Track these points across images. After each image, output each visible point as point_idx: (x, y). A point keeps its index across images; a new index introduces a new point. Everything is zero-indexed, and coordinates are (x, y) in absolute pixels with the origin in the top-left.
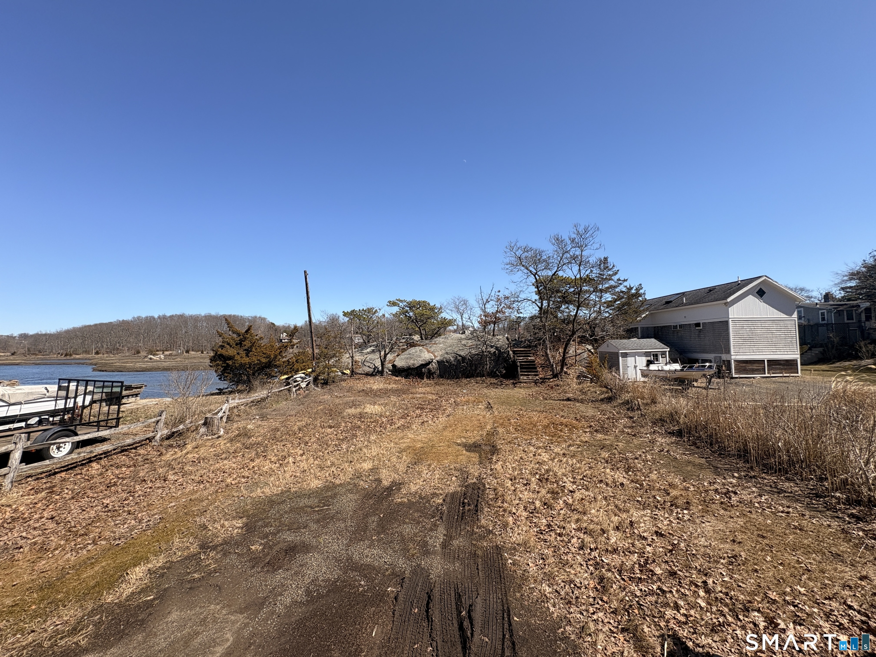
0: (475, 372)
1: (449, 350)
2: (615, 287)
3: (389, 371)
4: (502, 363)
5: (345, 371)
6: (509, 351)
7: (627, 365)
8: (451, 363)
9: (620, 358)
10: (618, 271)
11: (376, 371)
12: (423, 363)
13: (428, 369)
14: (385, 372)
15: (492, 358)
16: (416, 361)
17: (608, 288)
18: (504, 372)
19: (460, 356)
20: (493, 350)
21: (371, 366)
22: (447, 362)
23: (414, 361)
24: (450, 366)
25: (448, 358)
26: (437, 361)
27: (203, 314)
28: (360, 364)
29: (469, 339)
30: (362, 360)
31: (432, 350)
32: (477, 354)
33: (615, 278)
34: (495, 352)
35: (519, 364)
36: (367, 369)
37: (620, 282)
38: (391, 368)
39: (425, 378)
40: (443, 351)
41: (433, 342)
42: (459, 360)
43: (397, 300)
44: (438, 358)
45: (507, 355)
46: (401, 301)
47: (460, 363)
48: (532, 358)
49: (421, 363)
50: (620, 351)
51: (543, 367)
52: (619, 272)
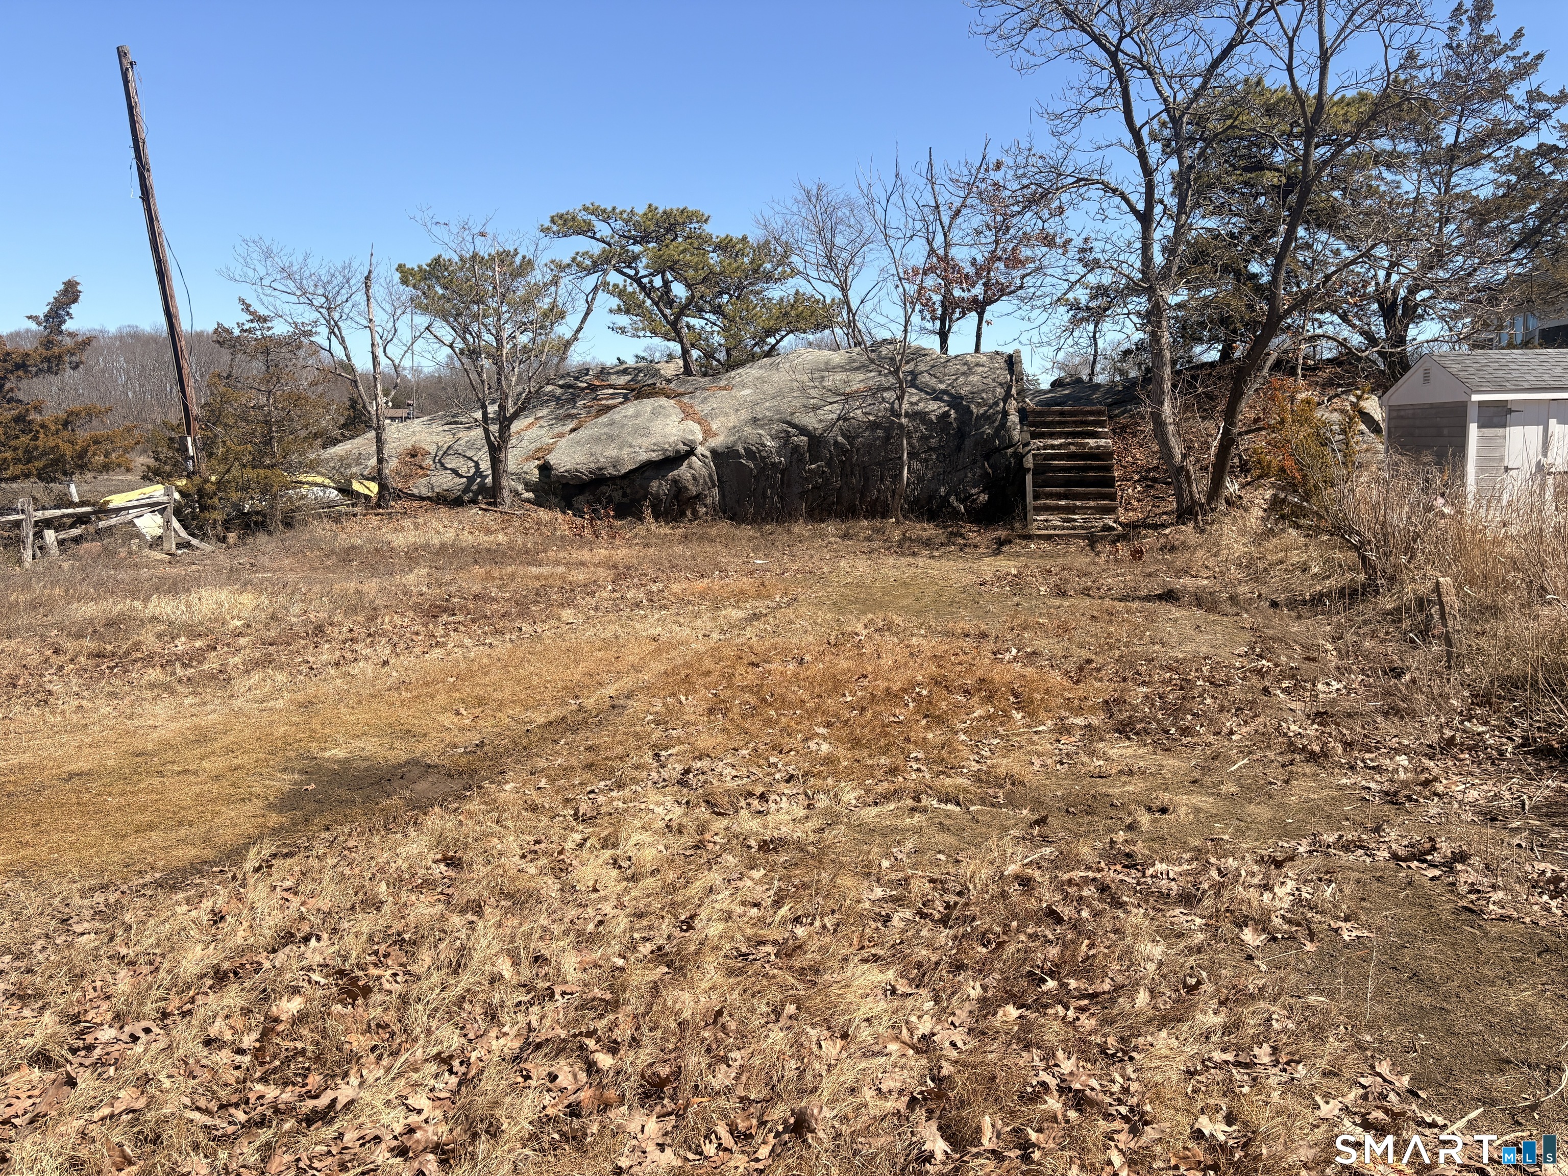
0: (863, 495)
1: (764, 410)
2: (1520, 131)
3: (528, 486)
4: (974, 462)
5: (356, 486)
6: (1005, 414)
7: (1502, 459)
8: (763, 458)
9: (1473, 429)
10: (1540, 57)
11: (475, 487)
12: (654, 456)
13: (675, 482)
14: (506, 493)
15: (933, 442)
16: (626, 451)
17: (1480, 141)
18: (983, 498)
19: (803, 430)
20: (935, 408)
21: (463, 470)
22: (750, 454)
23: (621, 448)
24: (762, 470)
25: (753, 439)
26: (714, 452)
27: (112, 329)
28: (428, 462)
29: (858, 369)
30: (439, 448)
31: (706, 409)
32: (874, 426)
33: (1518, 91)
34: (946, 415)
35: (1029, 462)
36: (444, 481)
37: (1541, 106)
38: (534, 476)
39: (648, 515)
40: (745, 415)
41: (723, 383)
42: (796, 448)
43: (586, 209)
44: (718, 442)
45: (997, 431)
46: (606, 216)
47: (801, 460)
48: (1102, 442)
49: (644, 456)
50: (1475, 398)
51: (1148, 480)
52: (1542, 66)
